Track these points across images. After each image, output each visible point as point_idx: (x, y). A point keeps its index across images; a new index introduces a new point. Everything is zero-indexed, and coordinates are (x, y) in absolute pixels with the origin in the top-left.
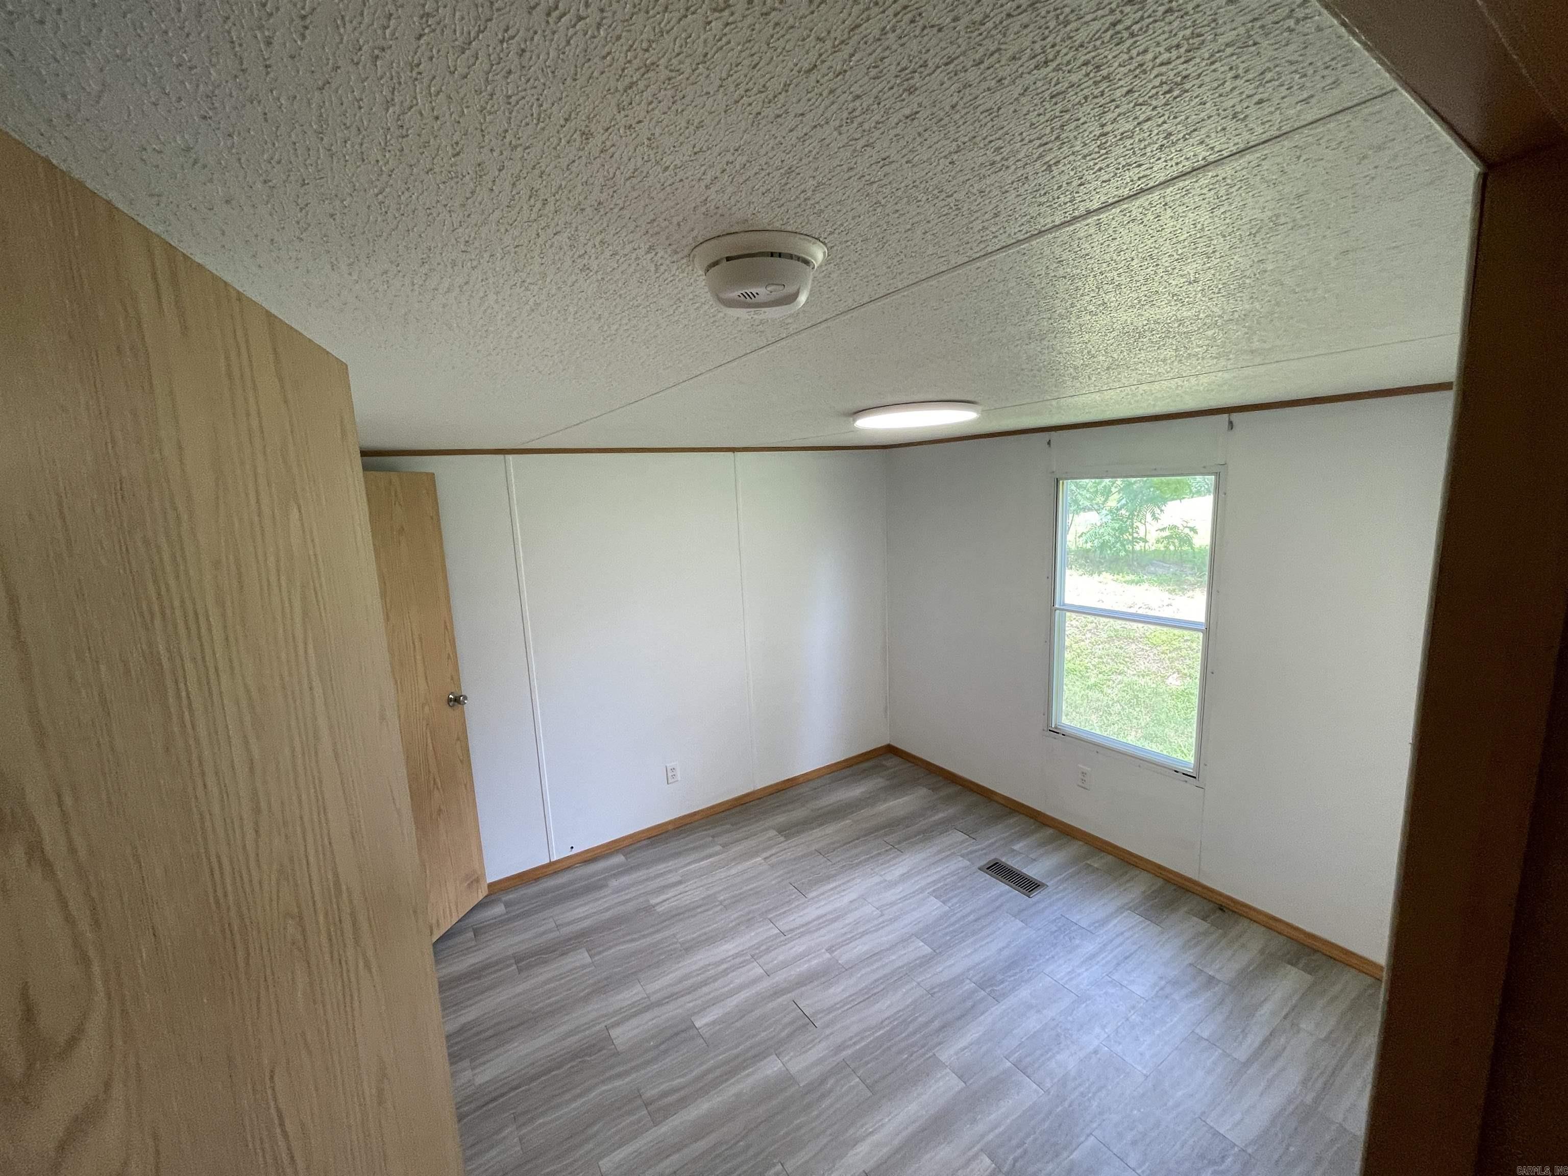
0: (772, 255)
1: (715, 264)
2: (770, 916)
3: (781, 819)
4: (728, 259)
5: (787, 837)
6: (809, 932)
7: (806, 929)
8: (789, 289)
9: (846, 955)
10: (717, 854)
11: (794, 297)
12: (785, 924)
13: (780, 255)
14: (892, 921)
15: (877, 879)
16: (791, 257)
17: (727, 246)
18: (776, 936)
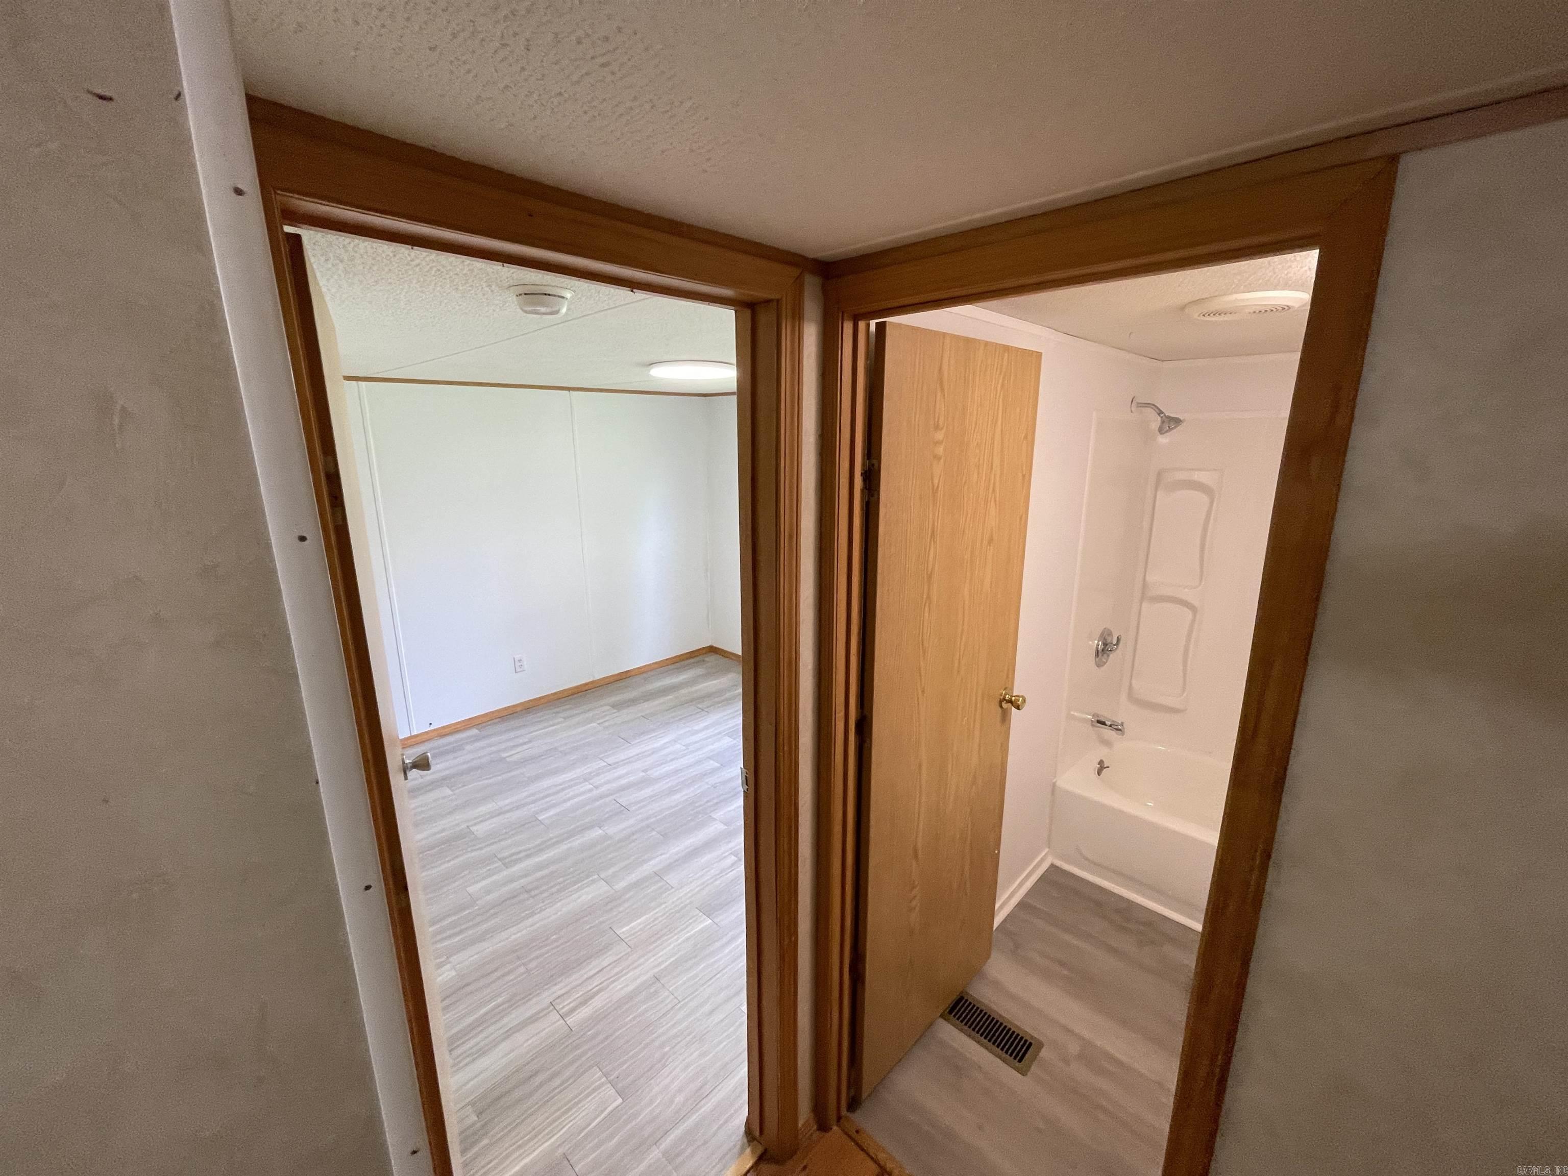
0: (545, 294)
1: (520, 295)
2: (601, 756)
3: (614, 699)
4: (525, 294)
5: (619, 710)
6: (630, 762)
7: (629, 761)
8: (555, 309)
9: (656, 773)
10: (558, 723)
11: (557, 312)
12: (611, 760)
13: (549, 295)
14: (693, 752)
15: (688, 729)
16: (555, 296)
17: (521, 290)
18: (604, 766)
